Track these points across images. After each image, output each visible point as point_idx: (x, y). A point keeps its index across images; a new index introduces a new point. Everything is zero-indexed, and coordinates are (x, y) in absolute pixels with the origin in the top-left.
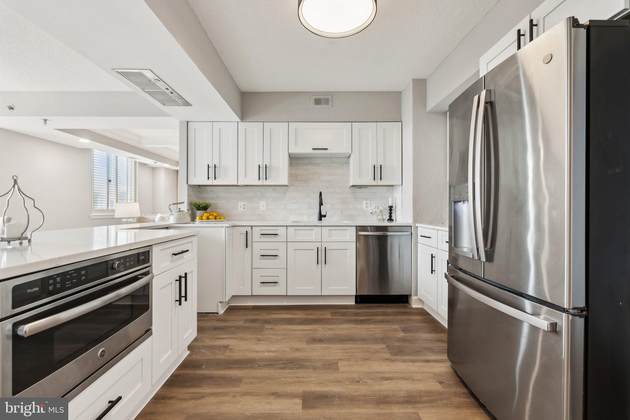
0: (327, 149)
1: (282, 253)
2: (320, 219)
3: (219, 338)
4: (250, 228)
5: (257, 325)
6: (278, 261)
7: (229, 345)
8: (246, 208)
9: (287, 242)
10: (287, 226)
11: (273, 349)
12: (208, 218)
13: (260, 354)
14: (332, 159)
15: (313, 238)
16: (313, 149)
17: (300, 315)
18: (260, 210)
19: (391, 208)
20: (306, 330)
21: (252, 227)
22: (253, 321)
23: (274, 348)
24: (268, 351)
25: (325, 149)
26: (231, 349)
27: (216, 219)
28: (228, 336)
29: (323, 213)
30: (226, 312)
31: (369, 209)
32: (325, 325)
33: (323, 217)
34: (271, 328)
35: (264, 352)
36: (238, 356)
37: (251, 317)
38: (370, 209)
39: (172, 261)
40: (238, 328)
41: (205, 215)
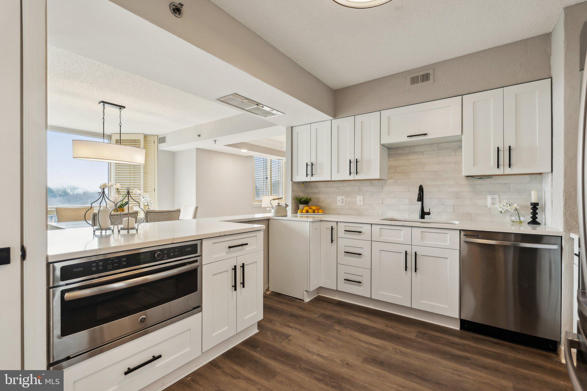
0: (427, 134)
1: (366, 252)
2: (422, 217)
3: (289, 326)
4: (336, 223)
5: (328, 322)
6: (362, 260)
7: (290, 335)
8: (344, 203)
9: (371, 241)
10: (371, 224)
11: (324, 354)
12: (307, 212)
13: (310, 355)
14: (440, 145)
15: (401, 240)
16: (408, 136)
17: (379, 324)
18: (357, 204)
19: (535, 206)
20: (374, 345)
21: (337, 222)
22: (328, 317)
23: (326, 353)
24: (319, 355)
25: (424, 135)
26: (289, 340)
27: (314, 212)
28: (296, 326)
29: (426, 210)
30: (311, 301)
31: (497, 206)
32: (400, 346)
33: (426, 214)
34: (339, 331)
35: (314, 353)
36: (289, 348)
37: (328, 313)
38: (499, 207)
39: (227, 253)
40: (309, 320)
41: (305, 208)
